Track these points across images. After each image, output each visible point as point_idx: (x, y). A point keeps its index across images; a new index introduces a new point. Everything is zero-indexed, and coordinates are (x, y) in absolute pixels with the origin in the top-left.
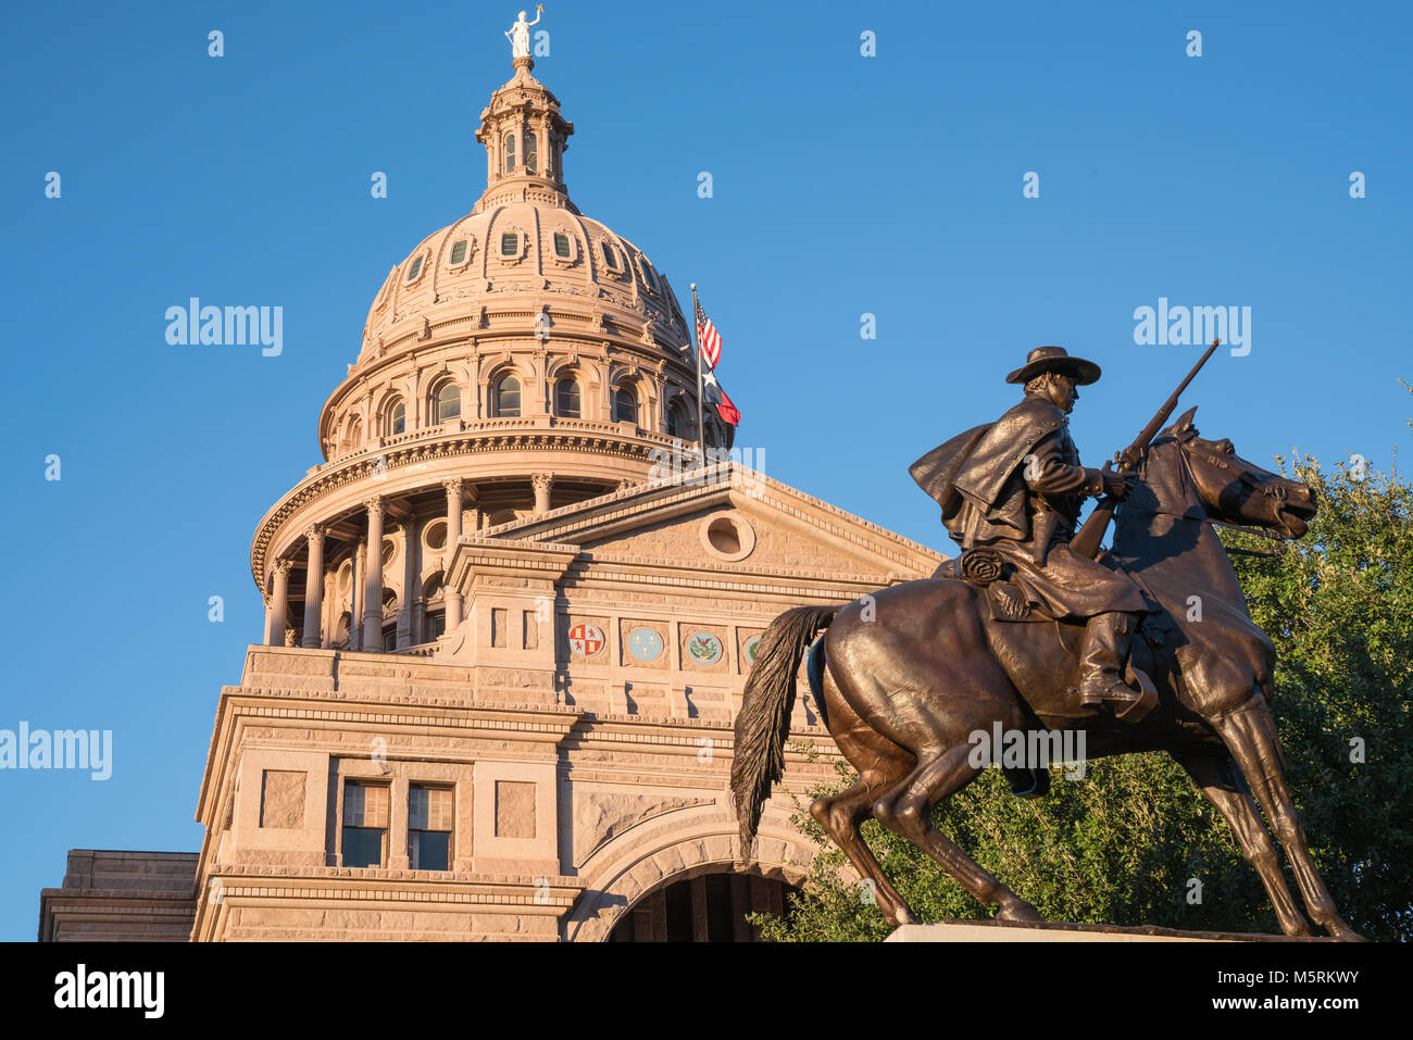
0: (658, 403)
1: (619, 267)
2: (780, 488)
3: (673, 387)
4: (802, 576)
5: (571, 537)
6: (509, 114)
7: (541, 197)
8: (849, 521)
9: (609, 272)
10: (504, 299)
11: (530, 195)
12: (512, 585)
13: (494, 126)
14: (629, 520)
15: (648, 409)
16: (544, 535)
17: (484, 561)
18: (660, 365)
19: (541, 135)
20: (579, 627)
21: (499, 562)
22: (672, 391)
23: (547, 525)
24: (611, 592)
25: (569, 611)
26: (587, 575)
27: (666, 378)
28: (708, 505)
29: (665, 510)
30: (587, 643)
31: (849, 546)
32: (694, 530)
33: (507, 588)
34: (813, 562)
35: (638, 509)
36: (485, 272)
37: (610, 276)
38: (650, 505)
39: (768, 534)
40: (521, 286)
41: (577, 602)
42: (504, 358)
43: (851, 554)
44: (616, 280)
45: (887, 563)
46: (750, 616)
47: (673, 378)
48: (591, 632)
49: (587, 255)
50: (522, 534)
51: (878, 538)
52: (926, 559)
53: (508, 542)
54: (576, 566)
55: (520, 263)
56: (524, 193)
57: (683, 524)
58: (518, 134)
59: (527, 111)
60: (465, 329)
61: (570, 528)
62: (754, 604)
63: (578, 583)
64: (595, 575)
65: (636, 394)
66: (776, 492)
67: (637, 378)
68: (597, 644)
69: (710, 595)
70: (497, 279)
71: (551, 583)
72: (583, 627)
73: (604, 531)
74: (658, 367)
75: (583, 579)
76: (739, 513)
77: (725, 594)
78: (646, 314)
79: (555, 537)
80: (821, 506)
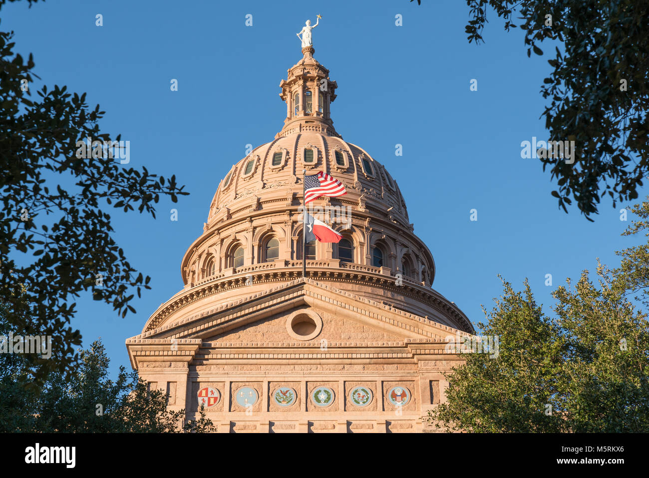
0: (366, 245)
1: (345, 164)
2: (334, 291)
3: (376, 234)
4: (348, 346)
5: (199, 334)
6: (295, 81)
7: (311, 128)
8: (380, 309)
9: (338, 168)
10: (272, 192)
11: (304, 128)
12: (161, 366)
13: (288, 90)
14: (237, 321)
15: (359, 249)
16: (182, 334)
17: (143, 353)
18: (367, 222)
19: (315, 91)
20: (204, 389)
21: (152, 353)
22: (376, 237)
23: (183, 328)
24: (226, 366)
25: (199, 380)
26: (210, 356)
27: (371, 229)
28: (292, 306)
29: (261, 312)
30: (209, 399)
31: (381, 324)
32: (283, 322)
33: (158, 369)
34: (360, 336)
35: (243, 313)
36: (262, 177)
37: (339, 170)
38: (251, 310)
39: (331, 321)
40: (283, 183)
41: (203, 373)
42: (267, 228)
43: (384, 329)
44: (343, 173)
45: (407, 333)
46: (315, 374)
47: (377, 228)
48: (212, 391)
49: (324, 160)
50: (167, 335)
51: (399, 317)
52: (430, 328)
53: (156, 341)
54: (202, 352)
55: (283, 169)
56: (301, 127)
57: (276, 320)
58: (300, 92)
59: (305, 78)
60: (246, 213)
61: (198, 328)
62: (319, 366)
63: (205, 362)
64: (215, 356)
65: (352, 240)
66: (332, 294)
67: (351, 231)
68: (216, 399)
69: (291, 363)
70: (269, 181)
71: (186, 364)
72: (207, 389)
73: (222, 328)
74: (366, 223)
75: (207, 359)
76: (313, 310)
77: (299, 361)
78: (362, 191)
79: (189, 335)
80: (361, 300)
